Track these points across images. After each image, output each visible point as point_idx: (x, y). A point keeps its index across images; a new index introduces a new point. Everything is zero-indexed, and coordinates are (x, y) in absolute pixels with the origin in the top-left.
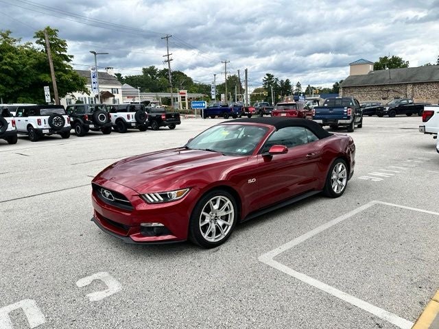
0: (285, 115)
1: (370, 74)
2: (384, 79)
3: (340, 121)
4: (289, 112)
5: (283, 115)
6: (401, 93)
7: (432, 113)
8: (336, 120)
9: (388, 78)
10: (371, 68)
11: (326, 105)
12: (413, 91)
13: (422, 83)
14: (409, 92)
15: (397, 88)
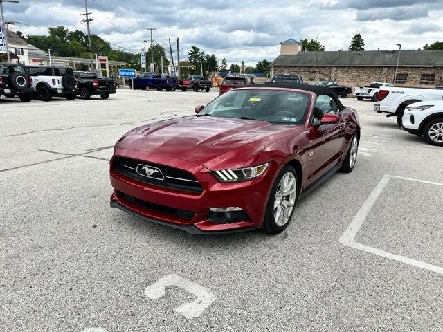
1: (299, 54)
2: (312, 61)
6: (325, 75)
7: (387, 93)
9: (315, 59)
10: (299, 48)
11: (274, 81)
12: (336, 74)
13: (344, 67)
14: (333, 75)
15: (322, 70)
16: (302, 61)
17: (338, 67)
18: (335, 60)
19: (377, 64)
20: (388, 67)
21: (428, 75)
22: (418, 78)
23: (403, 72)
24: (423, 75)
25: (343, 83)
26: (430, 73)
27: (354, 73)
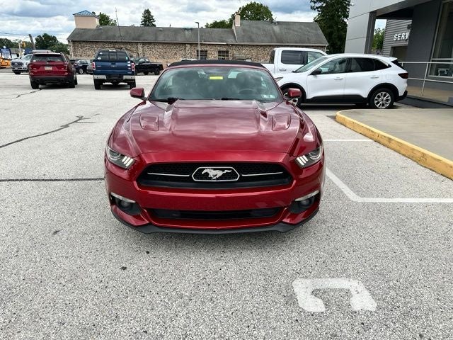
0: (50, 68)
1: (98, 29)
2: (114, 36)
3: (125, 77)
4: (56, 66)
5: (47, 68)
8: (121, 76)
9: (118, 35)
10: (97, 22)
11: (99, 58)
12: (143, 50)
13: (150, 43)
14: (140, 51)
15: (129, 47)
16: (104, 36)
17: (144, 44)
18: (140, 36)
19: (180, 40)
20: (190, 44)
21: (224, 52)
22: (217, 55)
23: (204, 48)
24: (220, 52)
25: (155, 60)
26: (224, 49)
27: (160, 49)
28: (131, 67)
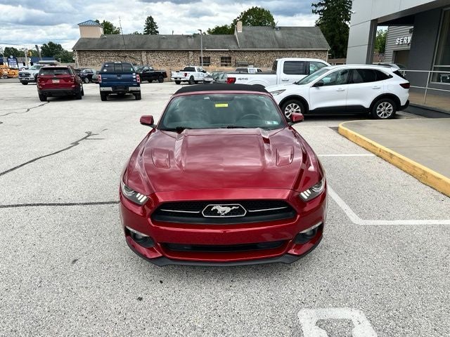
0: (58, 81)
1: (102, 38)
2: (119, 44)
3: (130, 89)
4: (63, 79)
5: (55, 81)
6: (136, 59)
7: (234, 80)
8: (127, 87)
9: (122, 43)
10: (101, 31)
11: (105, 70)
12: (147, 58)
13: (153, 51)
14: (144, 59)
15: (133, 55)
16: (108, 45)
17: (147, 52)
18: (143, 44)
19: (183, 48)
20: (193, 51)
21: (226, 58)
22: (219, 61)
23: (207, 55)
24: (222, 58)
25: (159, 68)
26: (227, 56)
27: (163, 57)
28: (136, 78)
